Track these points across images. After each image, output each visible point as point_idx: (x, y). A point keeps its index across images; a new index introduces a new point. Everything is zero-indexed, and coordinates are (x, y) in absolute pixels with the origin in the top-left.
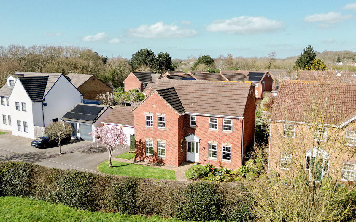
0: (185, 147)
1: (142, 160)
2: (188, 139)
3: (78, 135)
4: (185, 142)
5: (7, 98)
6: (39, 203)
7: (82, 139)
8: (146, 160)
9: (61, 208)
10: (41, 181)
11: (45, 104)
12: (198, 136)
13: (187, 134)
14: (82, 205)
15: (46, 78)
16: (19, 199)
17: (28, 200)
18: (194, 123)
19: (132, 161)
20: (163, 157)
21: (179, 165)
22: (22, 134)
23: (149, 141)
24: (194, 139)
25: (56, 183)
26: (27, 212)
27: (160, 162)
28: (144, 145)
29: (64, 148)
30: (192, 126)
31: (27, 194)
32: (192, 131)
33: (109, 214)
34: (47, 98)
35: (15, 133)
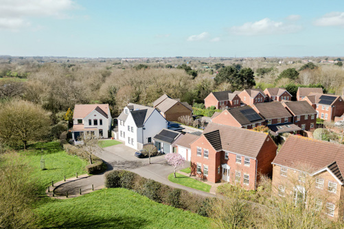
0: (221, 171)
1: (195, 175)
2: (223, 166)
3: (162, 150)
4: (221, 168)
5: (124, 121)
6: (136, 194)
7: (164, 153)
8: (197, 176)
9: (145, 198)
10: (137, 183)
11: (144, 129)
12: (230, 166)
13: (223, 164)
14: (154, 199)
15: (146, 111)
16: (127, 190)
17: (131, 191)
18: (227, 157)
19: (188, 175)
20: (207, 175)
21: (216, 182)
22: (130, 146)
23: (199, 164)
24: (227, 167)
25: (143, 185)
26: (130, 197)
27: (205, 179)
28: (196, 166)
29: (153, 159)
30: (226, 158)
31: (131, 188)
32: (226, 162)
33: (167, 206)
34: (146, 125)
35: (127, 144)
